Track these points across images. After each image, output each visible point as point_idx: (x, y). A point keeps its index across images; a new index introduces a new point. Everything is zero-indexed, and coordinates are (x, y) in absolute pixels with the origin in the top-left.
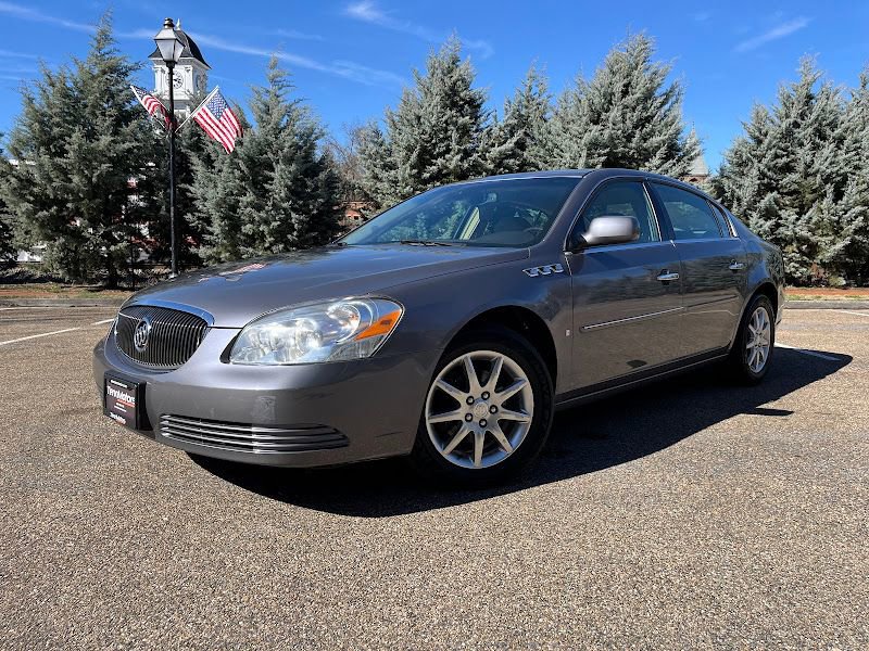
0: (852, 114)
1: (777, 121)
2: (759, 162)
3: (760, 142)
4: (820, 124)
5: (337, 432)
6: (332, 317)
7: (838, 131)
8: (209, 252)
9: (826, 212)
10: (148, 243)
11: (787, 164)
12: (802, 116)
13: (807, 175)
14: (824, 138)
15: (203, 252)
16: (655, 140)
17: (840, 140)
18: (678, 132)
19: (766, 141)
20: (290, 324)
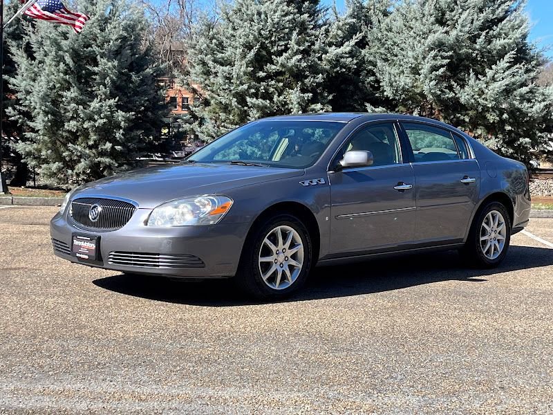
5: (200, 259)
6: (198, 204)
8: (29, 148)
15: (21, 147)
16: (498, 43)
18: (524, 37)
20: (176, 207)
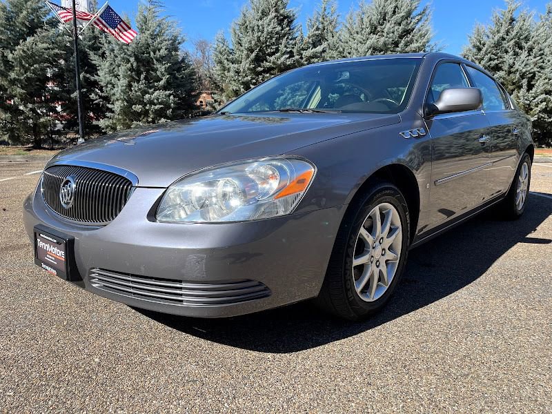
0: (539, 31)
1: (491, 36)
2: (480, 63)
3: (479, 50)
4: (519, 39)
5: (260, 284)
7: (530, 43)
8: (107, 123)
9: (522, 98)
10: (62, 116)
11: (497, 65)
12: (507, 32)
13: (510, 73)
14: (521, 48)
15: (102, 123)
16: (414, 46)
17: (530, 50)
18: (429, 41)
19: (484, 49)
20: (211, 183)
